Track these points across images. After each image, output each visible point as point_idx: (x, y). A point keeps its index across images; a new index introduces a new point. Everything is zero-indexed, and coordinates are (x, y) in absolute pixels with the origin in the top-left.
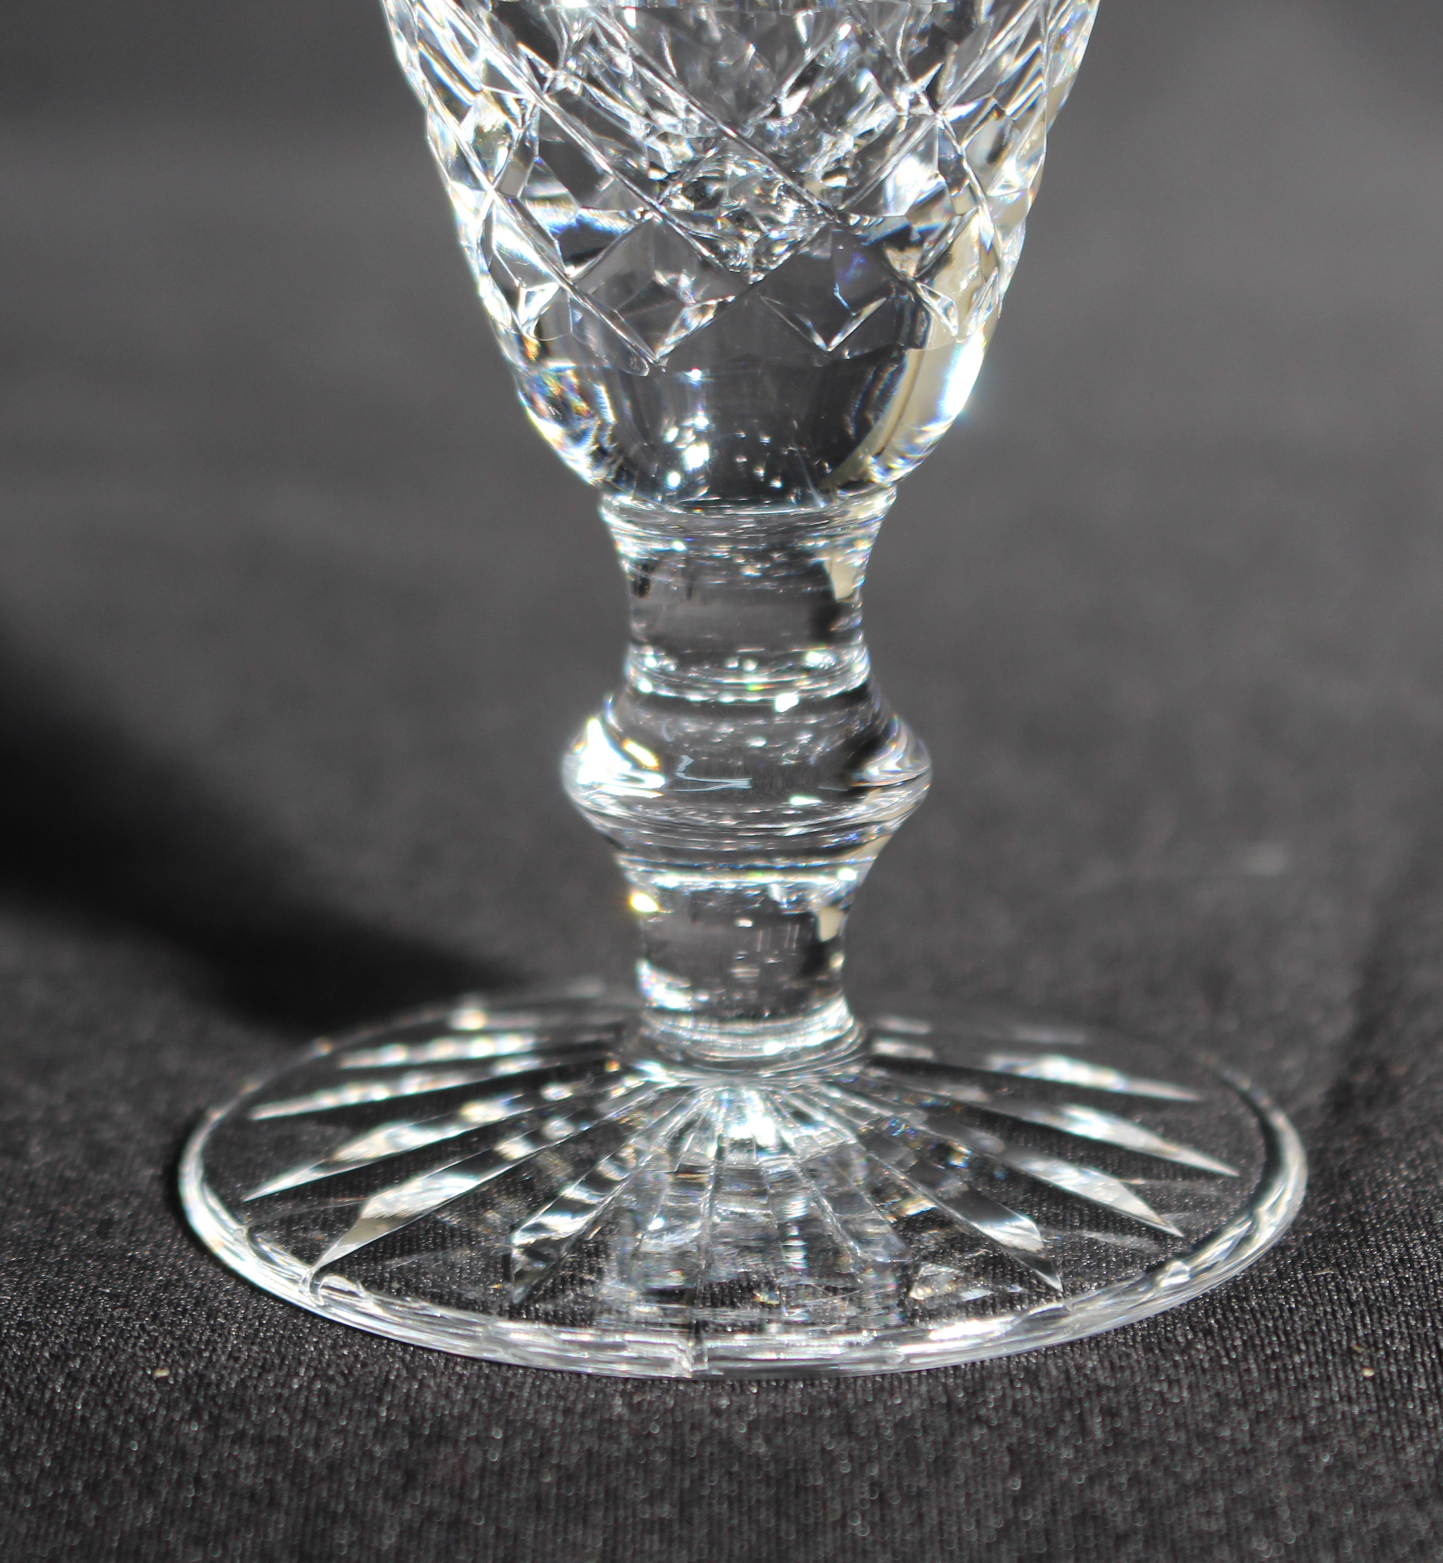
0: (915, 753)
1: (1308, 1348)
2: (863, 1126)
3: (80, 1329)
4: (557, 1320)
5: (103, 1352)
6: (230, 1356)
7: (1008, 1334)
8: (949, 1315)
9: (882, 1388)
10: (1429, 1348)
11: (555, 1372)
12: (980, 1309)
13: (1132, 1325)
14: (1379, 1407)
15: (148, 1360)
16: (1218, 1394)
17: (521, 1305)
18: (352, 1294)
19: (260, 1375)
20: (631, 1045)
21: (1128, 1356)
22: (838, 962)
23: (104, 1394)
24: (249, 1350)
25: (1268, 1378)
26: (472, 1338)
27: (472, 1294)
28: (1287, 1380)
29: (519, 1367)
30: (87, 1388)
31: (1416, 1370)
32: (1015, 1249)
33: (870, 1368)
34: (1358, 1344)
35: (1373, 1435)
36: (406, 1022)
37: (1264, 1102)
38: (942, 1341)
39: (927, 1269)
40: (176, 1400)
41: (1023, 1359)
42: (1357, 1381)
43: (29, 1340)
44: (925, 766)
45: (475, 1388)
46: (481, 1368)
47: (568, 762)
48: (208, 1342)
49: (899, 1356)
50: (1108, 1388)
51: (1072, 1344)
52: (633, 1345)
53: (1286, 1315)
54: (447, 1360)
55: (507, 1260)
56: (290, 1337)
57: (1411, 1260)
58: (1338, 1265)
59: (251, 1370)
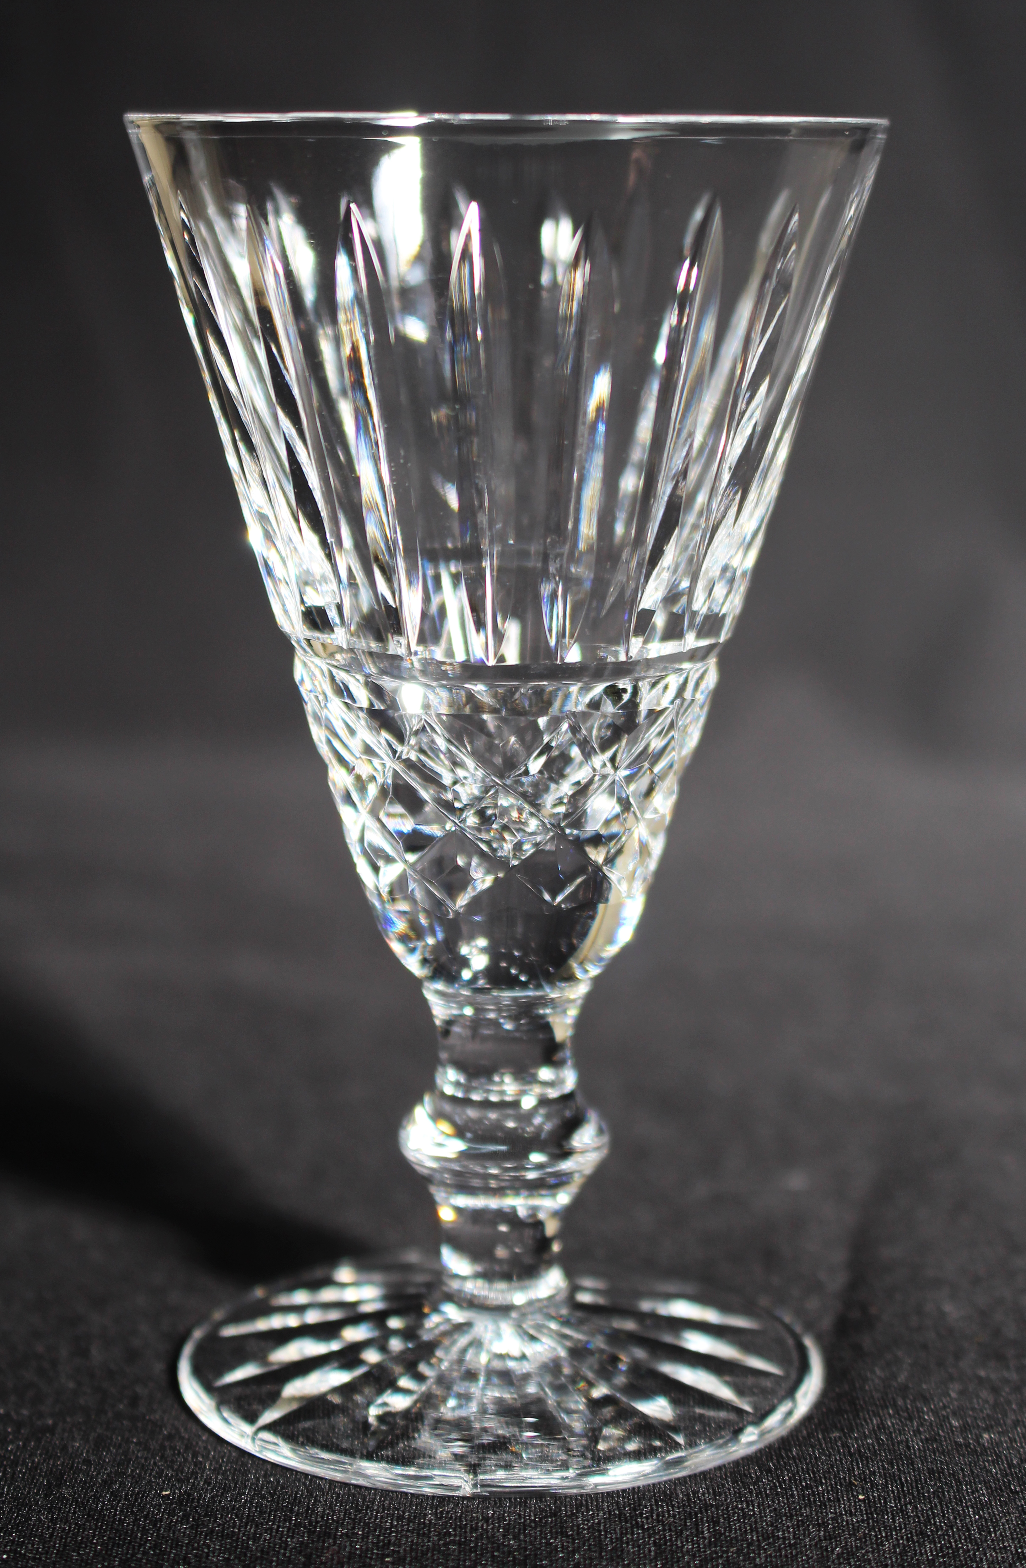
0: (600, 1131)
1: (826, 1481)
2: (568, 1344)
3: (119, 1465)
4: (394, 1461)
5: (132, 1479)
6: (205, 1482)
7: (654, 1472)
8: (619, 1459)
9: (581, 1505)
10: (896, 1482)
11: (392, 1492)
12: (637, 1456)
13: (724, 1466)
14: (868, 1519)
15: (158, 1484)
16: (775, 1509)
17: (373, 1452)
18: (275, 1444)
19: (222, 1494)
20: (436, 1295)
21: (723, 1485)
22: (556, 1247)
23: (133, 1506)
24: (216, 1478)
25: (804, 1500)
26: (345, 1472)
27: (345, 1445)
28: (815, 1501)
29: (371, 1489)
30: (122, 1502)
31: (889, 1495)
32: (656, 1419)
33: (575, 1491)
34: (855, 1480)
35: (865, 1535)
36: (308, 1276)
37: (798, 1329)
38: (615, 1476)
39: (607, 1431)
40: (174, 1510)
41: (662, 1486)
42: (855, 1502)
43: (90, 1470)
44: (605, 1139)
45: (347, 1503)
46: (350, 1489)
47: (403, 1134)
48: (192, 1473)
49: (590, 1485)
50: (712, 1505)
51: (690, 1476)
52: (437, 1478)
53: (813, 1461)
54: (330, 1484)
55: (366, 1425)
56: (240, 1469)
57: (884, 1428)
58: (842, 1430)
59: (217, 1491)
